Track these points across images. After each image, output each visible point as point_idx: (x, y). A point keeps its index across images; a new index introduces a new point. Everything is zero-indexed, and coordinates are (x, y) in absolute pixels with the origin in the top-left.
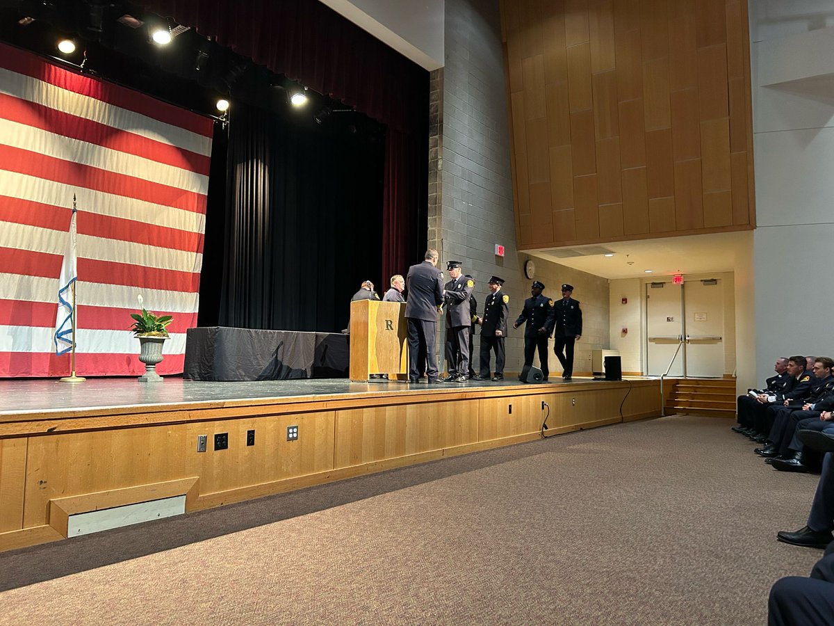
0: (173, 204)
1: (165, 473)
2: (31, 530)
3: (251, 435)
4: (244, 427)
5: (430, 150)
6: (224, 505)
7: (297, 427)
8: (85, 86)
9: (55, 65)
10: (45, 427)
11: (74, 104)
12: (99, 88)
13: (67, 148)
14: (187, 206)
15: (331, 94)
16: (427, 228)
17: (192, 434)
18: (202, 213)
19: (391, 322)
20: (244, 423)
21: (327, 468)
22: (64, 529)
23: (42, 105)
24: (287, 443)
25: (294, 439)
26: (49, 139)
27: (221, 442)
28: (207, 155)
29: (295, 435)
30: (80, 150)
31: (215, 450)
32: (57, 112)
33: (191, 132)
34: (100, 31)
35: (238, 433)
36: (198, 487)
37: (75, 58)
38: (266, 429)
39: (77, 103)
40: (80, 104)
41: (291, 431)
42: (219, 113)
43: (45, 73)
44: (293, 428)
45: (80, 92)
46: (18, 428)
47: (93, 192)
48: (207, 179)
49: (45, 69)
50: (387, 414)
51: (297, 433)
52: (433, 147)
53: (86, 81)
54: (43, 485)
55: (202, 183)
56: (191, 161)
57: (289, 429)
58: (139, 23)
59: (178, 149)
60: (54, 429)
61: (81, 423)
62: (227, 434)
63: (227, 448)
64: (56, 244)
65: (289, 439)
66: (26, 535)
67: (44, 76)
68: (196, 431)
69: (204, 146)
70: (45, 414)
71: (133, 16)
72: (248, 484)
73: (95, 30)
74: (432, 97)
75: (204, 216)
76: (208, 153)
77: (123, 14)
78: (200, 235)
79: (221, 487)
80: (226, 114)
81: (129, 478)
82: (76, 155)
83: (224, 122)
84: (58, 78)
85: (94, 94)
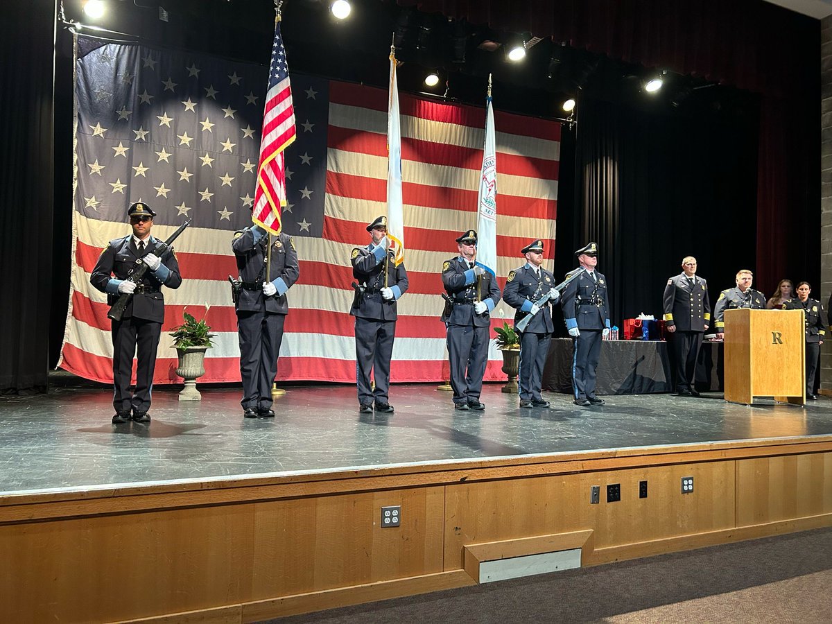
0: (525, 214)
1: (561, 525)
2: (450, 574)
3: (643, 486)
4: (636, 478)
5: (823, 116)
6: (618, 561)
7: (692, 479)
8: (448, 114)
9: (424, 100)
10: (458, 476)
11: (440, 132)
12: (460, 114)
13: (436, 174)
14: (538, 214)
15: (693, 73)
16: (820, 211)
17: (585, 484)
18: (552, 219)
19: (780, 334)
20: (636, 474)
21: (727, 525)
22: (476, 575)
23: (415, 139)
24: (681, 495)
25: (689, 491)
26: (421, 168)
27: (614, 493)
28: (555, 160)
29: (690, 488)
30: (445, 175)
31: (608, 502)
32: (426, 143)
33: (540, 139)
34: (464, 62)
35: (629, 484)
36: (592, 541)
37: (438, 89)
38: (659, 480)
39: (442, 131)
40: (444, 133)
41: (686, 482)
42: (567, 115)
43: (416, 108)
44: (688, 479)
45: (444, 121)
46: (438, 477)
47: (456, 211)
48: (556, 183)
49: (416, 105)
50: (798, 463)
51: (692, 485)
52: (827, 111)
53: (449, 109)
54: (458, 531)
55: (552, 190)
56: (539, 168)
57: (683, 480)
58: (496, 46)
59: (528, 158)
60: (466, 478)
61: (487, 473)
62: (619, 485)
63: (620, 500)
64: (429, 264)
65: (684, 492)
66: (447, 578)
67: (415, 113)
68: (589, 481)
69: (551, 151)
70: (458, 464)
71: (491, 41)
72: (642, 539)
73: (459, 62)
74: (824, 51)
75: (555, 222)
76: (556, 158)
77: (482, 42)
78: (551, 241)
79: (615, 541)
80: (573, 114)
81: (529, 528)
82: (442, 179)
83: (571, 123)
84: (426, 111)
85: (456, 120)
